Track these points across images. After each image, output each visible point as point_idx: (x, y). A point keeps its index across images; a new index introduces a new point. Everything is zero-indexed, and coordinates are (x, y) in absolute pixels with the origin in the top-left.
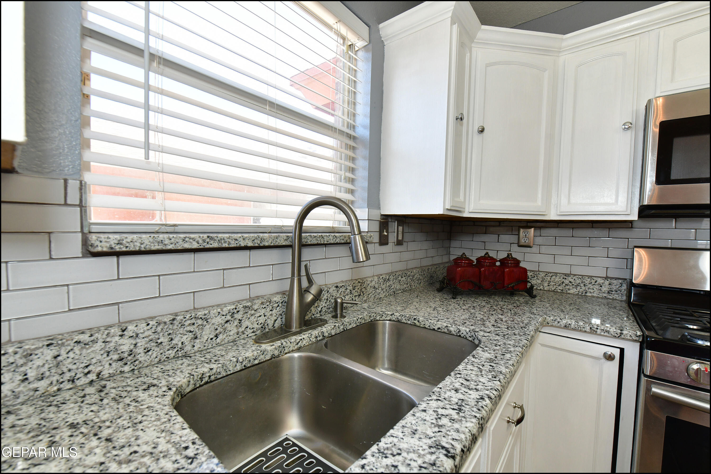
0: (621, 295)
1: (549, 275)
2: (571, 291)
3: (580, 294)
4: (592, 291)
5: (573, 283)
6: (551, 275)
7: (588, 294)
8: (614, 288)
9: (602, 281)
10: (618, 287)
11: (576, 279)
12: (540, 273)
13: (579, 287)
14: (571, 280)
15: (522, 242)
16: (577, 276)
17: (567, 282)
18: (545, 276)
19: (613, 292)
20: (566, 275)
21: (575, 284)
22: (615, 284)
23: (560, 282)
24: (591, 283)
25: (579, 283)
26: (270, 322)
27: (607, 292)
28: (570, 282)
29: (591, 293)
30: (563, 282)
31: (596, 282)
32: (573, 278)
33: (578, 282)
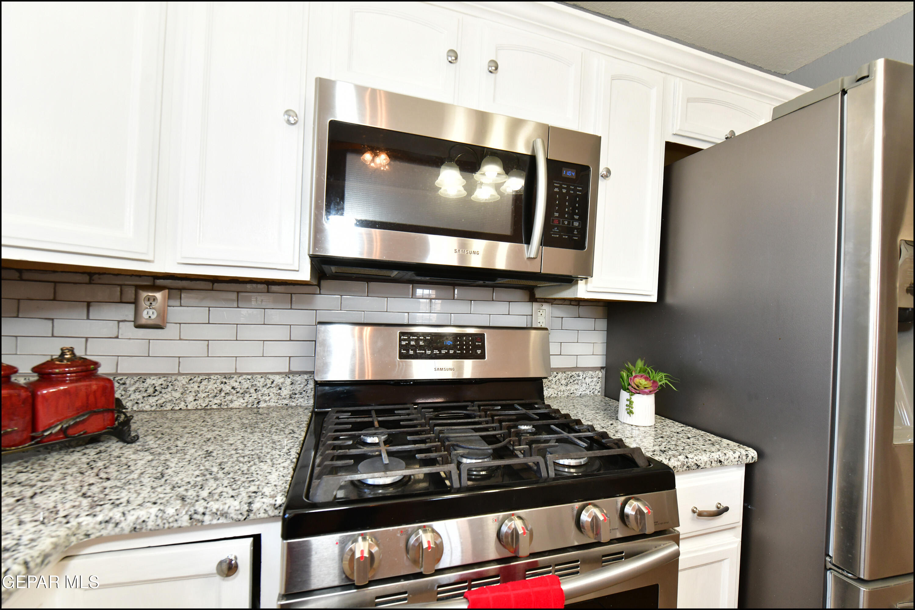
0: (306, 398)
1: (195, 379)
2: (236, 404)
3: (249, 406)
4: (267, 398)
5: (238, 390)
6: (199, 380)
7: (262, 405)
8: (298, 388)
9: (282, 380)
10: (302, 386)
11: (243, 381)
12: (180, 378)
13: (247, 395)
14: (236, 385)
15: (144, 317)
16: (244, 376)
17: (227, 388)
18: (189, 383)
19: (297, 396)
20: (225, 376)
21: (241, 391)
22: (299, 382)
23: (216, 391)
24: (266, 385)
25: (248, 388)
27: (288, 396)
28: (233, 388)
29: (266, 401)
30: (221, 391)
31: (272, 382)
32: (238, 381)
33: (246, 387)
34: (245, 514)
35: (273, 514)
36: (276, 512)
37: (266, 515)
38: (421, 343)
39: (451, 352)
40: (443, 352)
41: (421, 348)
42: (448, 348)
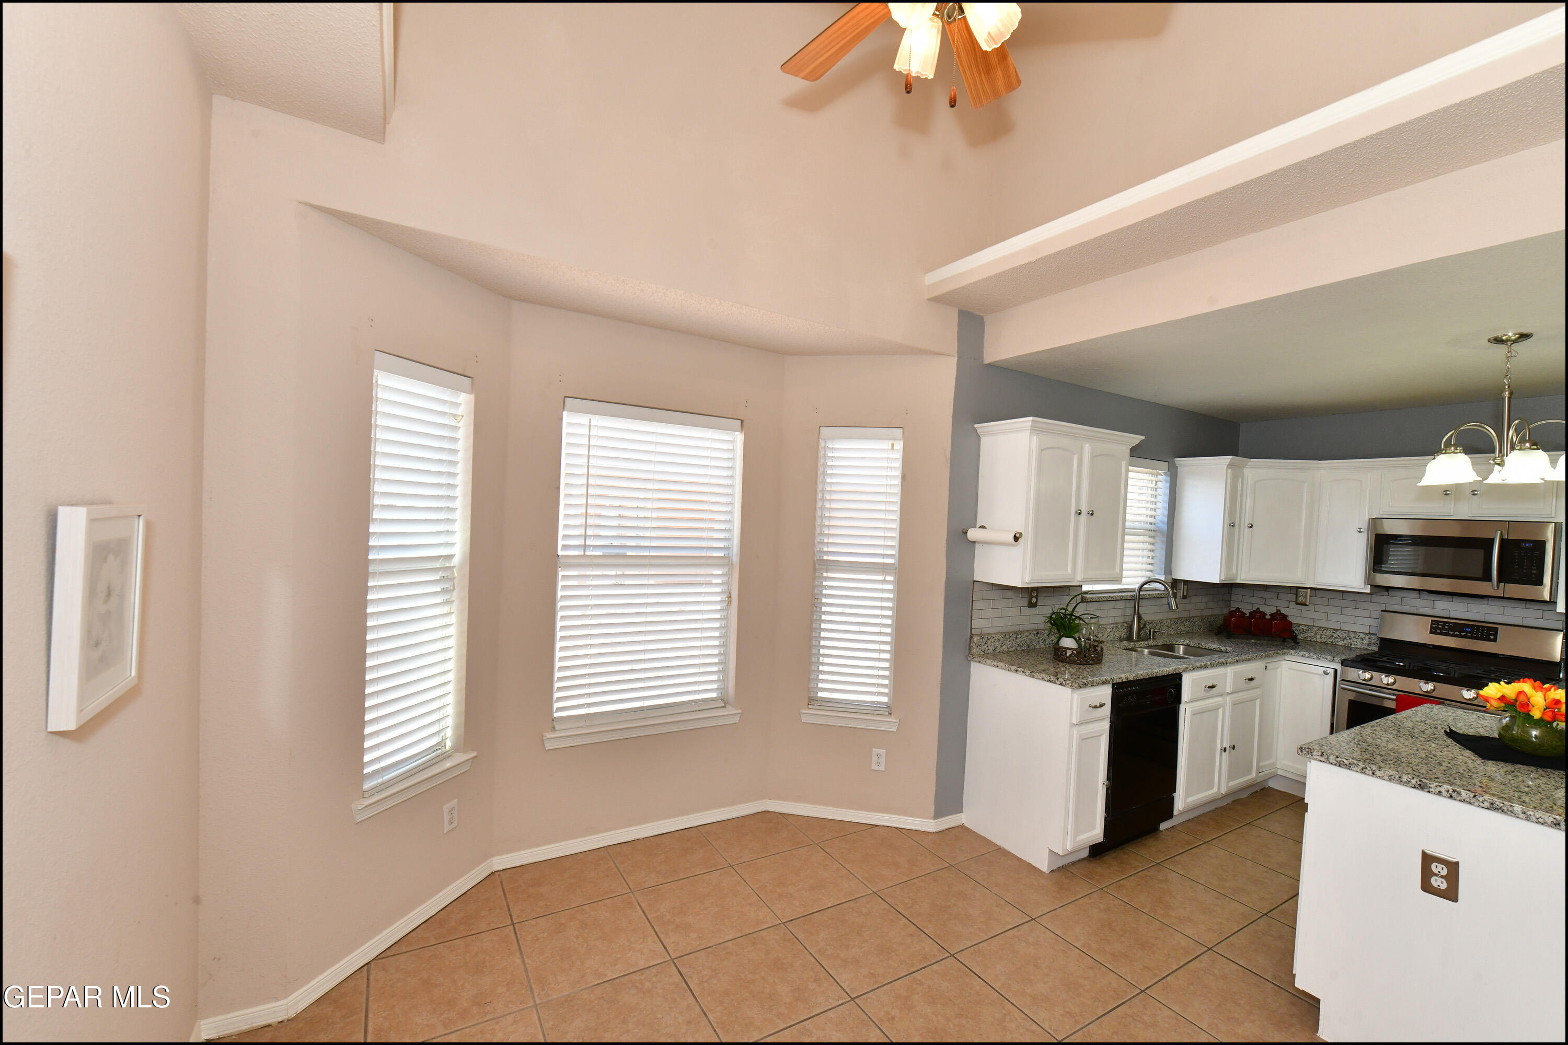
0: (1374, 644)
4: (1356, 643)
7: (1353, 646)
8: (1373, 642)
9: (1363, 636)
12: (1314, 628)
13: (1345, 640)
15: (1300, 599)
17: (1336, 635)
20: (1335, 630)
22: (1371, 638)
24: (1356, 637)
26: (1123, 635)
27: (1367, 645)
28: (1339, 636)
29: (1355, 645)
31: (1359, 636)
37: (1338, 662)
38: (1446, 627)
39: (1469, 635)
40: (1462, 634)
41: (1446, 630)
42: (1467, 632)
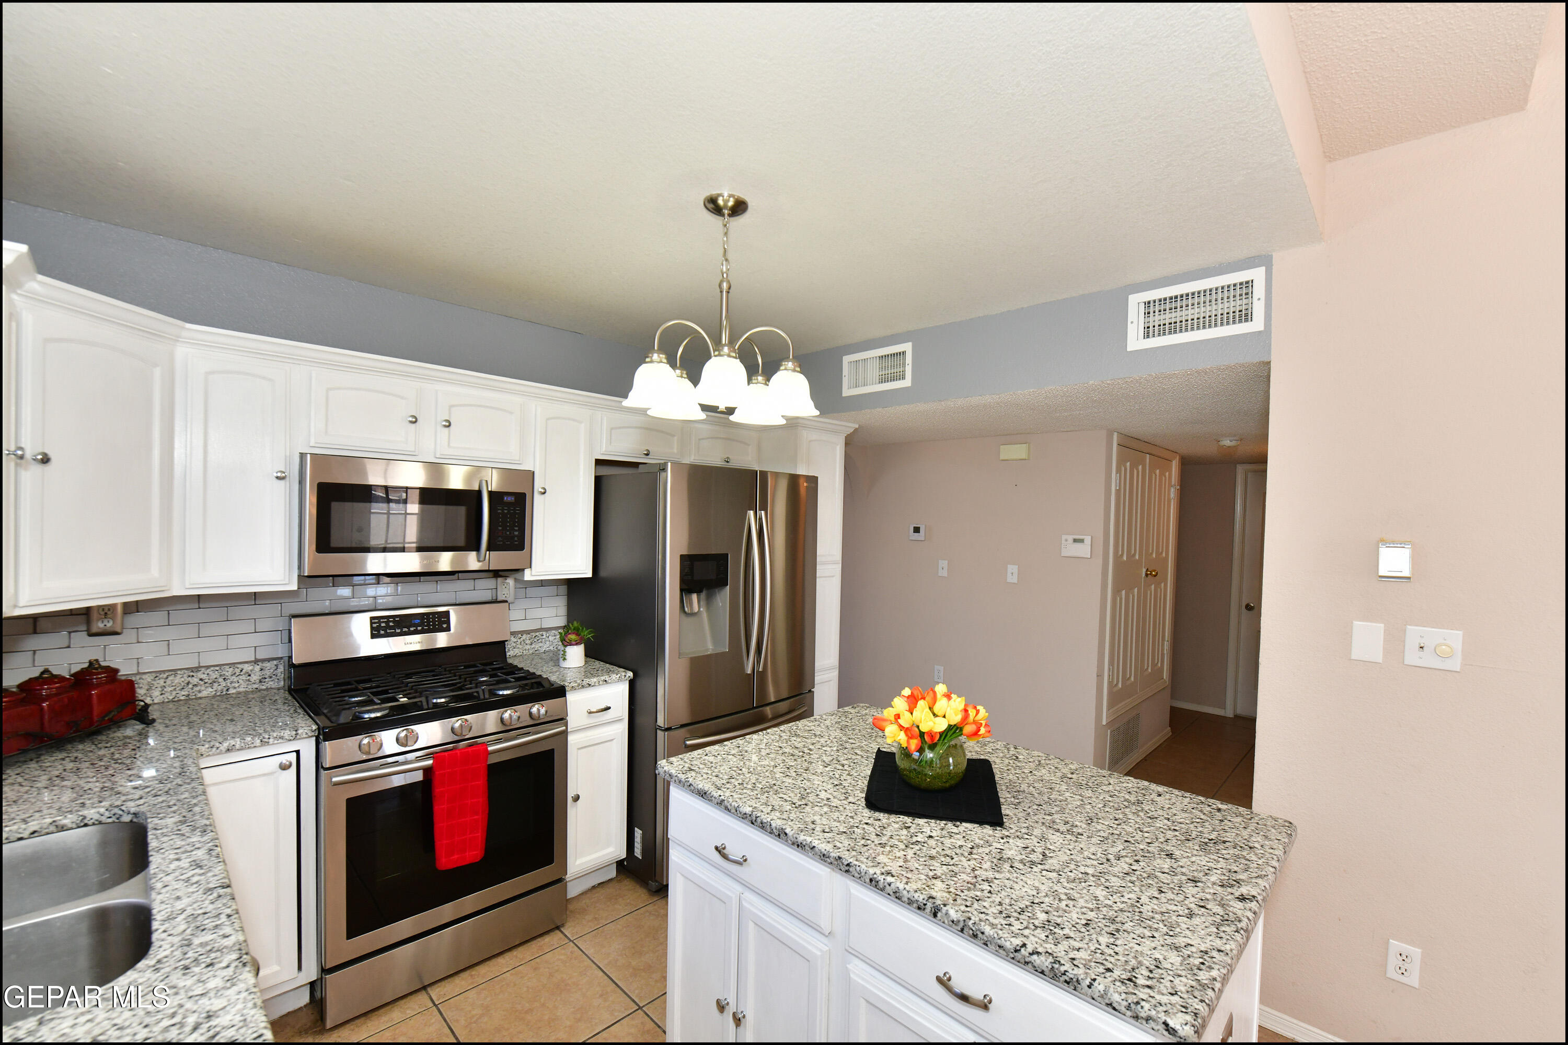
0: (277, 680)
1: (161, 676)
2: (204, 694)
3: (218, 694)
5: (206, 681)
6: (165, 676)
9: (251, 668)
10: (272, 671)
11: (210, 673)
14: (203, 676)
15: (99, 625)
16: (212, 668)
18: (155, 680)
19: (266, 680)
21: (210, 682)
22: (269, 668)
23: (183, 684)
24: (235, 673)
25: (216, 678)
27: (258, 681)
29: (235, 688)
30: (188, 683)
32: (206, 673)
33: (215, 677)
34: (294, 736)
35: (311, 735)
36: (313, 734)
37: (307, 736)
38: (391, 624)
39: (419, 628)
40: (412, 629)
41: (391, 628)
42: (416, 625)
